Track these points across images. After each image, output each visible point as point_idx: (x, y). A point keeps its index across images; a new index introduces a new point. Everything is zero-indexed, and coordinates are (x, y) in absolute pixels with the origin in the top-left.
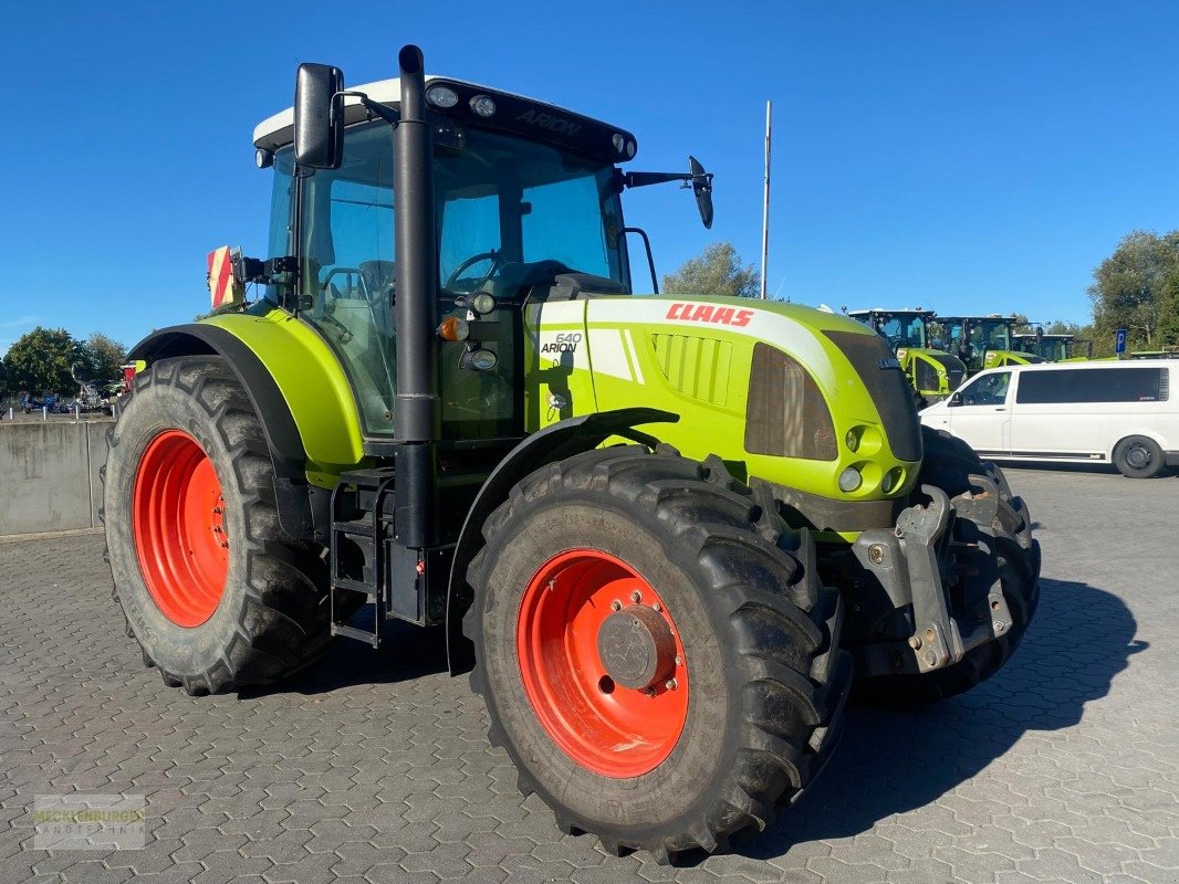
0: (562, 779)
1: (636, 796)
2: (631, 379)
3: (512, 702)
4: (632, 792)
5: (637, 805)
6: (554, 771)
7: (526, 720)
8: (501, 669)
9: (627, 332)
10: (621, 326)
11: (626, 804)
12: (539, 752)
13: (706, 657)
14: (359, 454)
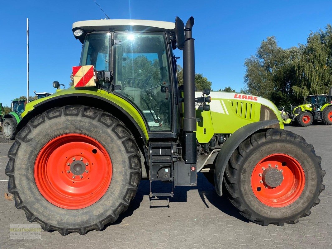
0: (268, 212)
1: (291, 209)
2: (224, 113)
3: (251, 197)
4: (289, 209)
5: (292, 211)
6: (265, 210)
7: (255, 200)
8: (247, 189)
9: (222, 101)
10: (220, 100)
11: (289, 211)
12: (260, 207)
13: (312, 172)
14: (148, 138)
